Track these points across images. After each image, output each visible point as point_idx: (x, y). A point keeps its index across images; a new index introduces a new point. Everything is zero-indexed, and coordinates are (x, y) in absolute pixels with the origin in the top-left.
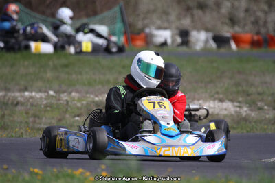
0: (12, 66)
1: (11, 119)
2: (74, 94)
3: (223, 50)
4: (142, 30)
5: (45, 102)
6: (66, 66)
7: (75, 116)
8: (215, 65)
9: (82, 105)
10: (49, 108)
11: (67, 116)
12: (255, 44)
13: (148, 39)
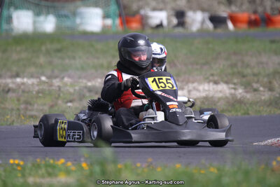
0: (4, 51)
1: (3, 106)
2: (66, 79)
3: (219, 31)
4: (137, 12)
5: (37, 88)
6: (59, 51)
7: (67, 102)
8: (211, 46)
9: (75, 90)
10: (40, 95)
11: (60, 102)
12: (253, 23)
13: (143, 21)
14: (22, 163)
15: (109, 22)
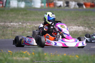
0: (7, 14)
1: (6, 32)
2: (28, 24)
3: (81, 8)
4: (53, 1)
5: (18, 27)
6: (26, 14)
7: (28, 31)
8: (77, 13)
9: (31, 27)
10: (19, 29)
11: (26, 31)
12: (92, 6)
13: (55, 5)
14: (12, 52)
15: (43, 5)
